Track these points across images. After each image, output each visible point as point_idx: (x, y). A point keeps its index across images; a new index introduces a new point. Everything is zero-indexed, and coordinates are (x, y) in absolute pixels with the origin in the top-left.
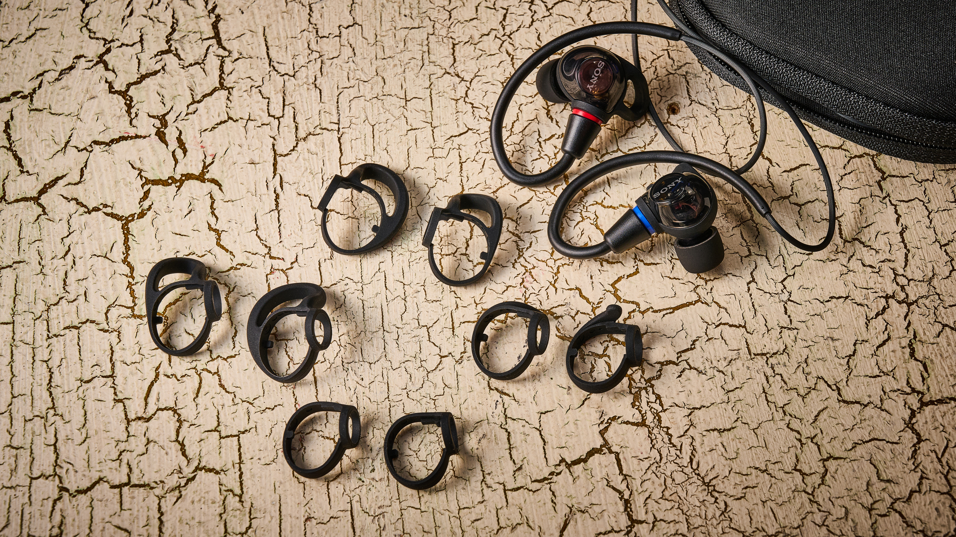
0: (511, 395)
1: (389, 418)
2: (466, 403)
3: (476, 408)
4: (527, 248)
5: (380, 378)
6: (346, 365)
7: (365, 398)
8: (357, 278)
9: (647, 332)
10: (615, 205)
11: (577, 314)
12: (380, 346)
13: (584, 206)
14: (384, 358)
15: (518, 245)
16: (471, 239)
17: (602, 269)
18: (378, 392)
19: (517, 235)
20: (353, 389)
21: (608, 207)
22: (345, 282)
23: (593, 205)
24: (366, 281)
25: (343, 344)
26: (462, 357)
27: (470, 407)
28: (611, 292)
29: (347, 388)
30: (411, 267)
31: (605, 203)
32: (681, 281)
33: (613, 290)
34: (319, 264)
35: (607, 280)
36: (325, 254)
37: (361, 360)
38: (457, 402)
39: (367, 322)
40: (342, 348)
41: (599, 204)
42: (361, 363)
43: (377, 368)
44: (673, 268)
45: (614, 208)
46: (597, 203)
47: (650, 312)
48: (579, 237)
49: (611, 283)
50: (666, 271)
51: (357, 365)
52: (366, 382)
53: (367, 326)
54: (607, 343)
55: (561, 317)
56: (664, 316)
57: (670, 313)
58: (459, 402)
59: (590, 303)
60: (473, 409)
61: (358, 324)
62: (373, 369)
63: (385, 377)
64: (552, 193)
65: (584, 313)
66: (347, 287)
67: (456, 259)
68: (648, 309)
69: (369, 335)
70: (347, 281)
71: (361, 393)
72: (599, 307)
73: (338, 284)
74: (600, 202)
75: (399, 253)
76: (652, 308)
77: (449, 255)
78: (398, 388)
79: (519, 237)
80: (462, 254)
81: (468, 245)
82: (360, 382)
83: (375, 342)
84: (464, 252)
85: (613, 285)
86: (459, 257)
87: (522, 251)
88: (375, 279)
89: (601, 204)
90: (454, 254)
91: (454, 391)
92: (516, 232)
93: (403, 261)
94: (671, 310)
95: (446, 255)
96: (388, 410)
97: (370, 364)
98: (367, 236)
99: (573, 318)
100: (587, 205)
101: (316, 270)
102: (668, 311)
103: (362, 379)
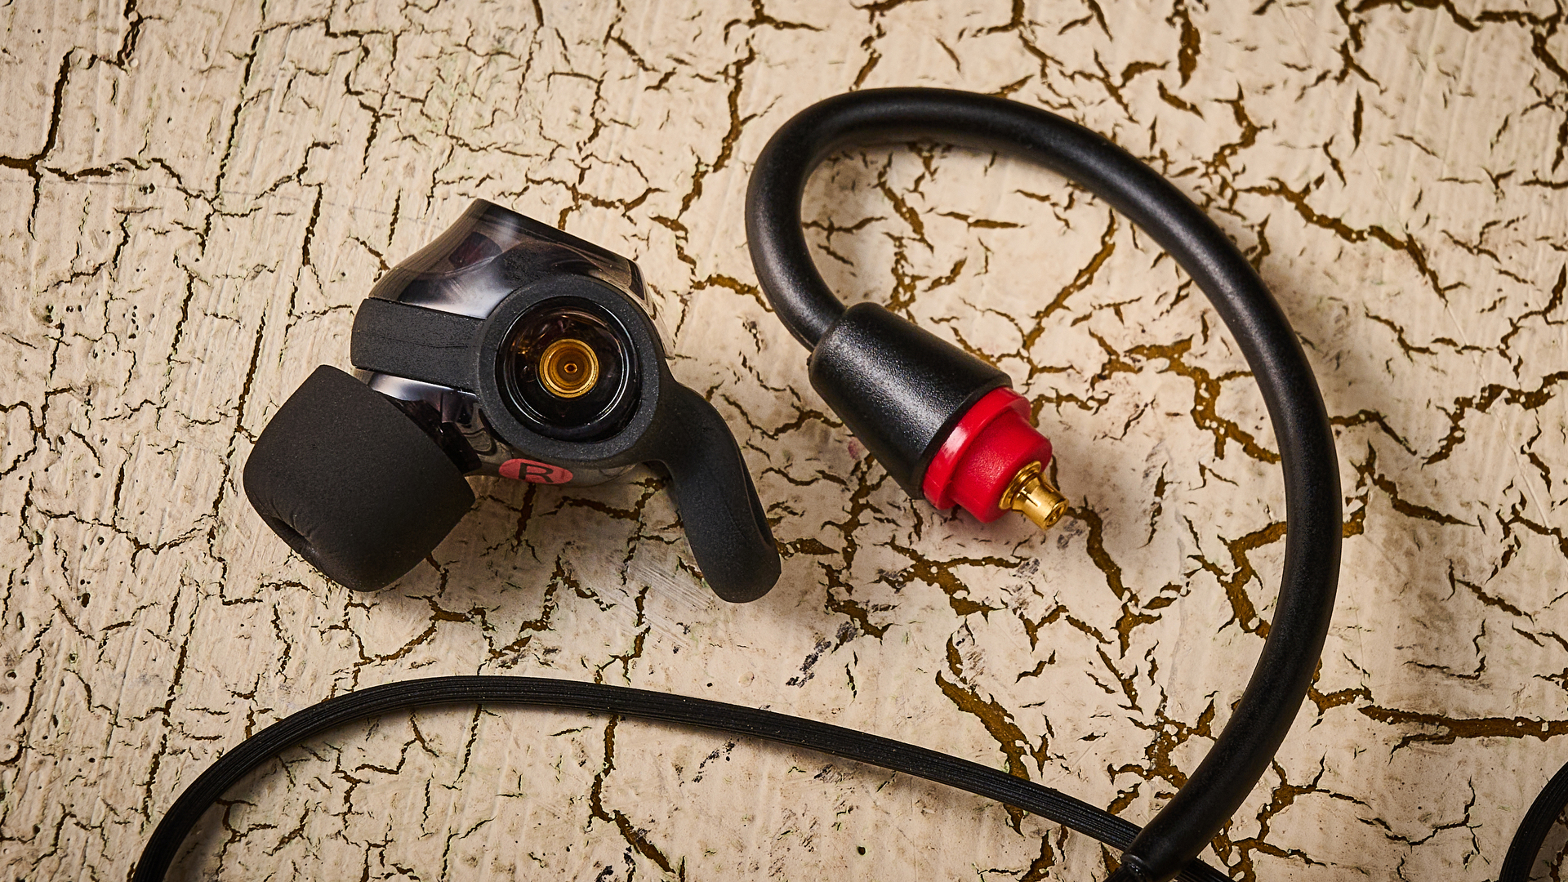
0: (674, 863)
1: (141, 793)
2: (476, 837)
3: (512, 870)
4: (937, 283)
5: (157, 619)
6: (37, 520)
7: (70, 678)
8: (199, 176)
9: (1312, 788)
10: (1354, 223)
11: (1052, 617)
12: (201, 487)
13: (1224, 184)
14: (199, 544)
15: (900, 257)
16: (718, 166)
17: (1219, 466)
18: (133, 674)
19: (912, 217)
20: (32, 628)
21: (1324, 222)
22: (145, 178)
23: (1263, 191)
24: (231, 203)
25: (52, 430)
26: (523, 642)
27: (488, 859)
28: (1219, 573)
29: (11, 617)
30: (437, 202)
31: (1316, 202)
32: (1523, 624)
33: (1230, 569)
34: (65, 70)
35: (1220, 518)
36: (102, 37)
37: (106, 518)
38: (443, 819)
39: (179, 371)
40: (43, 444)
41: (1291, 196)
42: (103, 532)
43: (162, 570)
44: (1506, 558)
45: (1345, 233)
46: (1283, 189)
47: (1351, 710)
48: (1165, 304)
49: (1232, 536)
50: (1473, 561)
51: (84, 534)
52: (97, 616)
53: (176, 388)
54: (1133, 778)
55: (985, 610)
56: (1405, 741)
57: (1436, 740)
58: (450, 822)
59: (1117, 588)
60: (498, 869)
61: (142, 367)
62: (143, 571)
63: (183, 623)
64: (1113, 91)
65: (1082, 626)
66: (148, 200)
67: (629, 229)
68: (1349, 695)
69: (172, 425)
70: (156, 174)
71: (61, 657)
72: (1150, 620)
73: (113, 178)
74: (1296, 187)
75: (406, 129)
76: (1367, 694)
77: (609, 205)
78: (217, 684)
79: (918, 227)
80: (659, 219)
81: (697, 190)
82: (74, 607)
83: (186, 467)
84: (672, 213)
85: (1238, 548)
86: (645, 225)
87: (911, 288)
88: (271, 204)
89: (1299, 200)
90: (629, 207)
91: (445, 771)
92: (912, 201)
93: (410, 169)
94: (1445, 731)
95: (596, 202)
96: (147, 761)
97: (139, 546)
98: (298, 18)
99: (1031, 629)
100: (1241, 183)
101: (42, 89)
102: (1431, 730)
103: (85, 600)
